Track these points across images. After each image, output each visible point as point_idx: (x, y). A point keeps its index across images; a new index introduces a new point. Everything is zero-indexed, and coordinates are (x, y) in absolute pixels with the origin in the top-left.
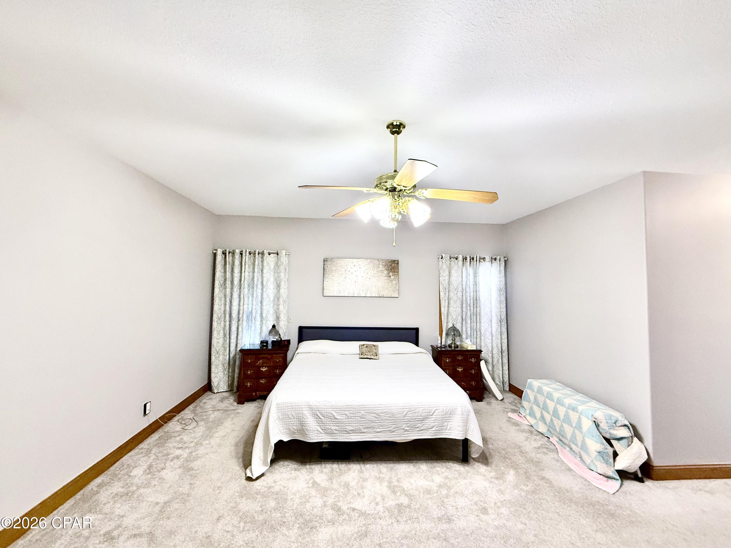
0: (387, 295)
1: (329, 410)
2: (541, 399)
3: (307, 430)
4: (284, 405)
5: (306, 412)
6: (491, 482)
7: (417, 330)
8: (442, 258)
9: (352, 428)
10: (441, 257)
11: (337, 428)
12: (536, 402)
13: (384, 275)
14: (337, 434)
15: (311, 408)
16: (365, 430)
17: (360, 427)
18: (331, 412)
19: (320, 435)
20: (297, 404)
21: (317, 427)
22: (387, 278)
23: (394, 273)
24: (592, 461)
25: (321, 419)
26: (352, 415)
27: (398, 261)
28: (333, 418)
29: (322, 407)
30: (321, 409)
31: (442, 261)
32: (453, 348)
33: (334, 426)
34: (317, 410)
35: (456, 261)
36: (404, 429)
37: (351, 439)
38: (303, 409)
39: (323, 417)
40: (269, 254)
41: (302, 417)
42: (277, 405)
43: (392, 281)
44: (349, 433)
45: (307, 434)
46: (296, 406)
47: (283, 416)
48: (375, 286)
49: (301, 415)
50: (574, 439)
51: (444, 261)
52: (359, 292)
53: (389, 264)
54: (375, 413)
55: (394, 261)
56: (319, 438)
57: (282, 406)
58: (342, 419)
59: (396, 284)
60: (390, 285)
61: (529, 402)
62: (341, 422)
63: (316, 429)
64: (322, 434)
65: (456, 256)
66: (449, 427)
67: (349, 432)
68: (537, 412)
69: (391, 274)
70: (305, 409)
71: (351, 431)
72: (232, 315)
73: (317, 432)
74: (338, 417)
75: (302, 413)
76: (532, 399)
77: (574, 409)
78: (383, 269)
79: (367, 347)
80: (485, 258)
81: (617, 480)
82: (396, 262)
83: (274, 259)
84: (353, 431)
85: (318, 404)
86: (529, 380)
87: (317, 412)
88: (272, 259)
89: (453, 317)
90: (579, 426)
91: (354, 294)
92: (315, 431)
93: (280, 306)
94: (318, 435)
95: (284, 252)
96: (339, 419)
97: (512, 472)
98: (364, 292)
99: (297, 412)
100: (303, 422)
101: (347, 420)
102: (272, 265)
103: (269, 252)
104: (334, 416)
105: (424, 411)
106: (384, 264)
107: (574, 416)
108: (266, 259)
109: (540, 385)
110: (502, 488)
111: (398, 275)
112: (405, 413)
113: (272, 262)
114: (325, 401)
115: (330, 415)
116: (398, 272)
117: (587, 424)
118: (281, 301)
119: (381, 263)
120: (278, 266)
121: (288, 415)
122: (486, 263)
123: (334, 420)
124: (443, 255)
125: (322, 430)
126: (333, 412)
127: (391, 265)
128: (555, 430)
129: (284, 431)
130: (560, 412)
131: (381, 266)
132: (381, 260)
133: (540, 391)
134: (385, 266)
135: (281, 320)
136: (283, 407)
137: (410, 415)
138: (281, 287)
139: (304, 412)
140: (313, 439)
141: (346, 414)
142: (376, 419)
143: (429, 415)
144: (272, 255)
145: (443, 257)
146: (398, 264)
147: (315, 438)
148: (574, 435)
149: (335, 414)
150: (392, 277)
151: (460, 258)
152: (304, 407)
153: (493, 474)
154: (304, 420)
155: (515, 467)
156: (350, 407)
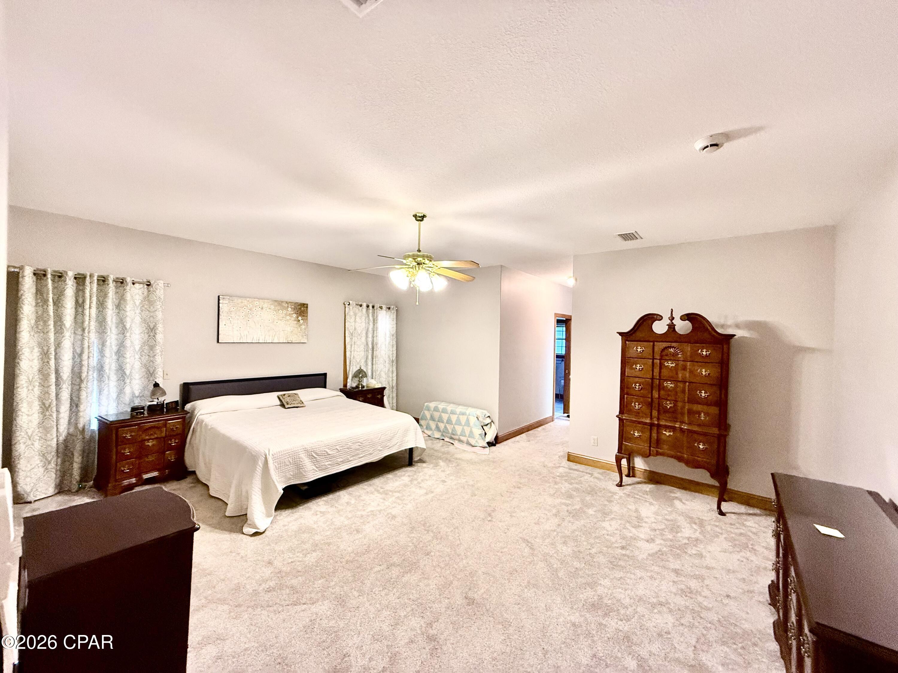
0: (296, 341)
1: (323, 448)
2: (436, 415)
3: (305, 471)
4: (280, 454)
5: (302, 455)
6: (434, 469)
7: (325, 375)
8: (349, 305)
9: (342, 460)
10: (348, 303)
11: (330, 463)
12: (432, 418)
13: (293, 319)
14: (330, 468)
15: (306, 451)
16: (352, 459)
17: (348, 457)
18: (325, 450)
19: (316, 473)
20: (293, 450)
21: (313, 466)
22: (296, 322)
23: (303, 318)
24: (476, 441)
25: (315, 458)
26: (341, 448)
27: (307, 305)
28: (326, 454)
29: (317, 447)
30: (315, 450)
31: (349, 308)
32: (360, 388)
33: (328, 461)
34: (312, 451)
35: (360, 308)
36: (379, 450)
37: (341, 469)
38: (299, 453)
39: (317, 456)
40: (133, 284)
41: (299, 461)
42: (273, 456)
43: (301, 325)
44: (339, 465)
45: (305, 476)
46: (292, 452)
47: (279, 465)
48: (283, 330)
49: (298, 460)
50: (463, 434)
51: (351, 308)
52: (265, 338)
53: (298, 308)
54: (359, 442)
55: (304, 304)
56: (315, 476)
57: (278, 455)
58: (333, 454)
59: (305, 329)
60: (299, 330)
61: (426, 420)
62: (334, 457)
63: (312, 469)
64: (317, 471)
65: (360, 303)
66: (406, 440)
67: (340, 463)
68: (433, 425)
69: (300, 318)
70: (301, 453)
71: (341, 462)
72: (61, 374)
73: (313, 471)
74: (330, 453)
75: (299, 457)
76: (428, 417)
77: (463, 414)
78: (292, 312)
79: (289, 396)
80: (382, 307)
81: (487, 447)
82: (305, 306)
83: (140, 292)
84: (343, 462)
85: (312, 445)
86: (426, 404)
87: (312, 453)
88: (137, 291)
89: (356, 361)
90: (468, 423)
91: (259, 340)
92: (311, 470)
93: (156, 357)
94: (314, 473)
95: (161, 283)
96: (332, 454)
97: (440, 461)
98: (271, 338)
99: (293, 457)
100: (301, 466)
101: (337, 454)
102: (138, 299)
103: (133, 281)
104: (327, 452)
105: (392, 432)
106: (293, 307)
107: (463, 419)
108: (130, 290)
109: (436, 405)
110: (442, 469)
111: (307, 319)
112: (379, 437)
113: (137, 296)
114: (318, 441)
115: (324, 453)
116: (307, 316)
117: (473, 420)
118: (159, 350)
119: (290, 306)
120: (149, 301)
121: (285, 462)
122: (382, 311)
123: (328, 456)
124: (351, 302)
125: (317, 468)
126: (327, 450)
127: (300, 309)
128: (448, 433)
129: (280, 480)
130: (452, 420)
131: (290, 309)
132: (290, 302)
133: (436, 409)
134: (294, 309)
135: (157, 376)
136: (280, 455)
137: (383, 438)
138: (158, 331)
139: (300, 456)
140: (310, 478)
141: (336, 449)
142: (360, 447)
143: (394, 435)
144: (137, 285)
145: (351, 303)
146: (307, 307)
147: (312, 476)
148: (463, 431)
149: (328, 451)
150: (301, 322)
151: (364, 305)
152: (300, 451)
153: (432, 465)
154: (301, 463)
155: (440, 458)
156: (340, 441)
